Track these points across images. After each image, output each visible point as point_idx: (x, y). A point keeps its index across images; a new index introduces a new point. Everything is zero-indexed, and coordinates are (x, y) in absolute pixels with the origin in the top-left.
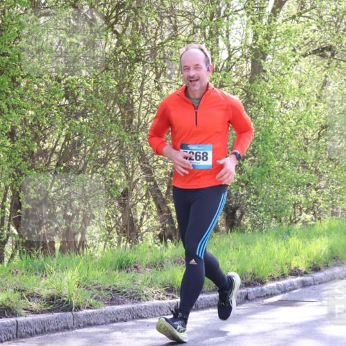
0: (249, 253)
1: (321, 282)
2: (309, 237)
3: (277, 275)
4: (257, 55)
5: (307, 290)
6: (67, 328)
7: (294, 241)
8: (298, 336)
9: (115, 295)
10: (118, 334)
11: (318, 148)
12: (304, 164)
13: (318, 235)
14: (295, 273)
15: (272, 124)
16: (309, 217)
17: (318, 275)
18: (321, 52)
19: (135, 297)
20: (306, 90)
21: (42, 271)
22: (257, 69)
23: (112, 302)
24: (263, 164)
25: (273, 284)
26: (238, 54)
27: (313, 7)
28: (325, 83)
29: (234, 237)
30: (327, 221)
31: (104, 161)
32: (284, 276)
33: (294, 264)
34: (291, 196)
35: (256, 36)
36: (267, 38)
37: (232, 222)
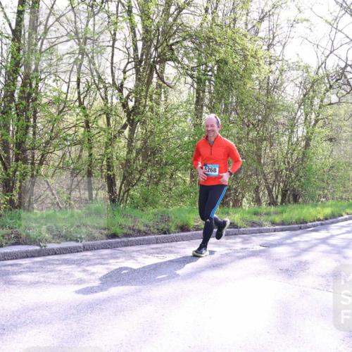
0: (302, 212)
1: (328, 224)
2: (324, 207)
3: (312, 220)
4: (308, 140)
5: (323, 226)
6: (236, 234)
7: (319, 208)
8: (320, 243)
9: (253, 224)
10: (254, 238)
11: (329, 175)
12: (323, 181)
13: (328, 206)
14: (319, 220)
15: (312, 166)
16: (324, 200)
17: (327, 221)
18: (331, 140)
19: (260, 225)
20: (325, 153)
21: (228, 213)
22: (307, 145)
23: (252, 226)
24: (308, 179)
25: (310, 224)
26: (300, 139)
27: (329, 123)
28: (332, 151)
29: (295, 206)
30: (330, 202)
31: (251, 176)
32: (314, 221)
33: (318, 217)
34: (318, 192)
35: (308, 133)
36: (312, 134)
37: (296, 200)
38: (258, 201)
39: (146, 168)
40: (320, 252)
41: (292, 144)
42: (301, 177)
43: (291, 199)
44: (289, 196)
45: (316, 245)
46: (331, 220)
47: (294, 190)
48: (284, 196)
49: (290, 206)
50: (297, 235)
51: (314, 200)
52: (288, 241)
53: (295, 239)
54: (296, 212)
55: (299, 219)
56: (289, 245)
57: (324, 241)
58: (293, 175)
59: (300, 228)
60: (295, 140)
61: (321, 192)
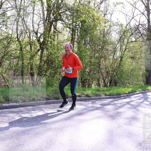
0: (119, 90)
1: (130, 95)
2: (128, 88)
3: (123, 94)
4: (121, 58)
5: (128, 97)
6: (89, 100)
7: (126, 88)
8: (127, 104)
9: (97, 95)
10: (97, 101)
11: (131, 73)
12: (128, 76)
13: (130, 88)
14: (126, 94)
15: (123, 69)
16: (128, 85)
17: (130, 94)
18: (132, 58)
19: (100, 96)
20: (129, 64)
21: (85, 90)
22: (121, 60)
23: (96, 96)
24: (121, 76)
26: (118, 57)
27: (131, 50)
28: (132, 63)
29: (116, 87)
30: (131, 86)
31: (96, 74)
32: (124, 94)
33: (126, 92)
34: (126, 81)
35: (121, 54)
36: (123, 55)
37: (116, 85)
38: (99, 85)
39: (48, 69)
40: (126, 108)
41: (114, 60)
42: (118, 74)
43: (114, 84)
44: (113, 83)
45: (124, 105)
46: (131, 94)
47: (115, 80)
48: (110, 83)
49: (113, 87)
50: (116, 100)
51: (124, 85)
52: (113, 103)
53: (116, 102)
54: (116, 90)
55: (117, 93)
56: (113, 105)
57: (128, 103)
58: (115, 74)
59: (118, 97)
60: (116, 57)
61: (127, 81)
